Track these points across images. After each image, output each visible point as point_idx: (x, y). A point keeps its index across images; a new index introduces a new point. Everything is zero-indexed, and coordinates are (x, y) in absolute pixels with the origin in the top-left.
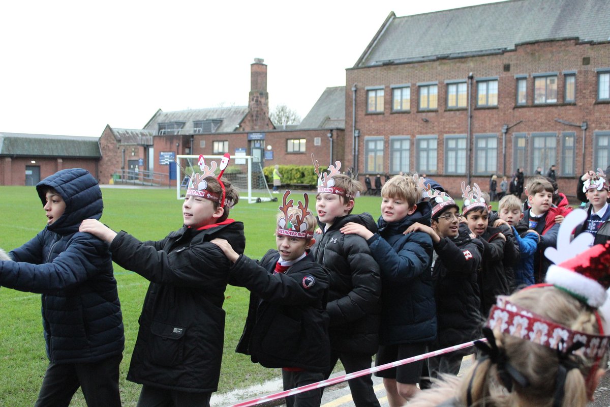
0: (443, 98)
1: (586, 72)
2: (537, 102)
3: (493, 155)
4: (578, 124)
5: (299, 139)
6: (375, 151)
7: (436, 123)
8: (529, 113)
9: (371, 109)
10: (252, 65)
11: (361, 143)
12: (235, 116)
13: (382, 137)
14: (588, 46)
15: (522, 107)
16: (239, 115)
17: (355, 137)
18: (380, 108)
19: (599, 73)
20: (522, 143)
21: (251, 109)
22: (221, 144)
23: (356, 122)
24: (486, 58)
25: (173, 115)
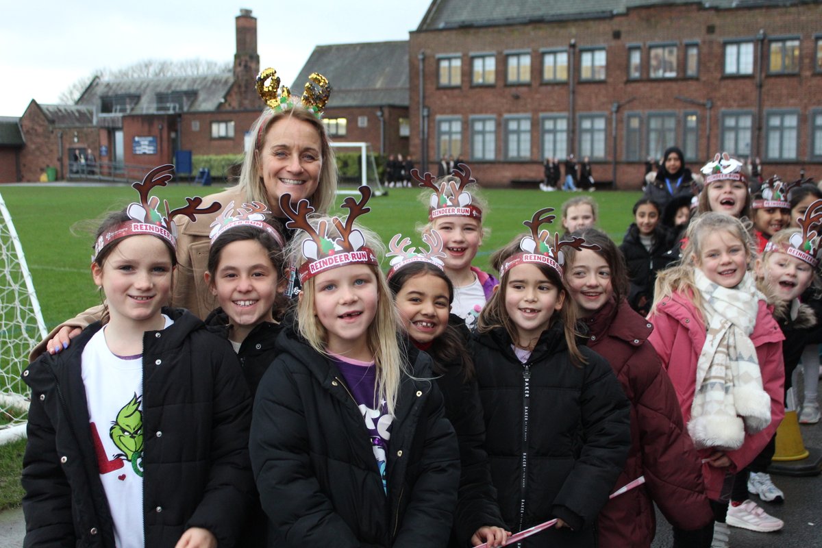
0: (537, 69)
1: (711, 42)
2: (653, 75)
3: (600, 138)
4: (702, 101)
5: (336, 118)
6: (450, 133)
7: (529, 100)
8: (644, 89)
9: (444, 81)
10: (238, 18)
11: (432, 125)
12: (214, 86)
13: (459, 116)
14: (713, 12)
15: (636, 81)
16: (220, 85)
17: (424, 117)
18: (457, 80)
19: (725, 44)
20: (635, 123)
21: (238, 77)
22: (223, 126)
23: (424, 97)
24: (591, 23)
25: (118, 85)
